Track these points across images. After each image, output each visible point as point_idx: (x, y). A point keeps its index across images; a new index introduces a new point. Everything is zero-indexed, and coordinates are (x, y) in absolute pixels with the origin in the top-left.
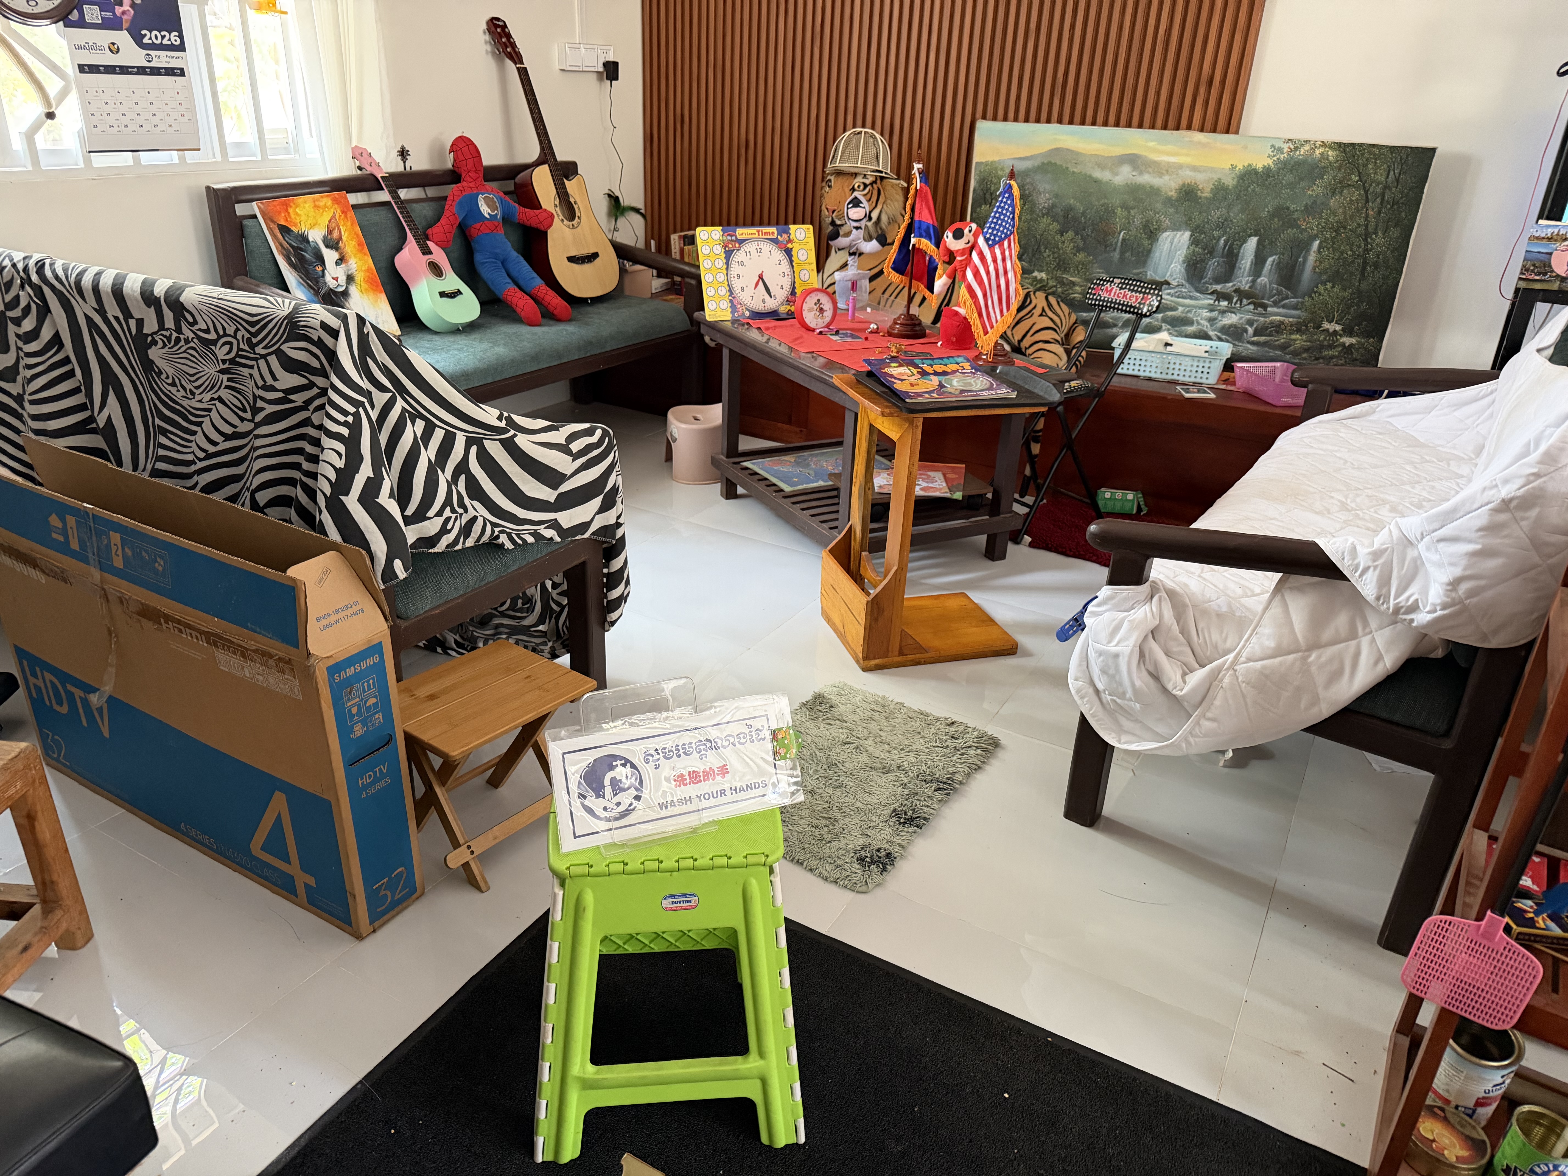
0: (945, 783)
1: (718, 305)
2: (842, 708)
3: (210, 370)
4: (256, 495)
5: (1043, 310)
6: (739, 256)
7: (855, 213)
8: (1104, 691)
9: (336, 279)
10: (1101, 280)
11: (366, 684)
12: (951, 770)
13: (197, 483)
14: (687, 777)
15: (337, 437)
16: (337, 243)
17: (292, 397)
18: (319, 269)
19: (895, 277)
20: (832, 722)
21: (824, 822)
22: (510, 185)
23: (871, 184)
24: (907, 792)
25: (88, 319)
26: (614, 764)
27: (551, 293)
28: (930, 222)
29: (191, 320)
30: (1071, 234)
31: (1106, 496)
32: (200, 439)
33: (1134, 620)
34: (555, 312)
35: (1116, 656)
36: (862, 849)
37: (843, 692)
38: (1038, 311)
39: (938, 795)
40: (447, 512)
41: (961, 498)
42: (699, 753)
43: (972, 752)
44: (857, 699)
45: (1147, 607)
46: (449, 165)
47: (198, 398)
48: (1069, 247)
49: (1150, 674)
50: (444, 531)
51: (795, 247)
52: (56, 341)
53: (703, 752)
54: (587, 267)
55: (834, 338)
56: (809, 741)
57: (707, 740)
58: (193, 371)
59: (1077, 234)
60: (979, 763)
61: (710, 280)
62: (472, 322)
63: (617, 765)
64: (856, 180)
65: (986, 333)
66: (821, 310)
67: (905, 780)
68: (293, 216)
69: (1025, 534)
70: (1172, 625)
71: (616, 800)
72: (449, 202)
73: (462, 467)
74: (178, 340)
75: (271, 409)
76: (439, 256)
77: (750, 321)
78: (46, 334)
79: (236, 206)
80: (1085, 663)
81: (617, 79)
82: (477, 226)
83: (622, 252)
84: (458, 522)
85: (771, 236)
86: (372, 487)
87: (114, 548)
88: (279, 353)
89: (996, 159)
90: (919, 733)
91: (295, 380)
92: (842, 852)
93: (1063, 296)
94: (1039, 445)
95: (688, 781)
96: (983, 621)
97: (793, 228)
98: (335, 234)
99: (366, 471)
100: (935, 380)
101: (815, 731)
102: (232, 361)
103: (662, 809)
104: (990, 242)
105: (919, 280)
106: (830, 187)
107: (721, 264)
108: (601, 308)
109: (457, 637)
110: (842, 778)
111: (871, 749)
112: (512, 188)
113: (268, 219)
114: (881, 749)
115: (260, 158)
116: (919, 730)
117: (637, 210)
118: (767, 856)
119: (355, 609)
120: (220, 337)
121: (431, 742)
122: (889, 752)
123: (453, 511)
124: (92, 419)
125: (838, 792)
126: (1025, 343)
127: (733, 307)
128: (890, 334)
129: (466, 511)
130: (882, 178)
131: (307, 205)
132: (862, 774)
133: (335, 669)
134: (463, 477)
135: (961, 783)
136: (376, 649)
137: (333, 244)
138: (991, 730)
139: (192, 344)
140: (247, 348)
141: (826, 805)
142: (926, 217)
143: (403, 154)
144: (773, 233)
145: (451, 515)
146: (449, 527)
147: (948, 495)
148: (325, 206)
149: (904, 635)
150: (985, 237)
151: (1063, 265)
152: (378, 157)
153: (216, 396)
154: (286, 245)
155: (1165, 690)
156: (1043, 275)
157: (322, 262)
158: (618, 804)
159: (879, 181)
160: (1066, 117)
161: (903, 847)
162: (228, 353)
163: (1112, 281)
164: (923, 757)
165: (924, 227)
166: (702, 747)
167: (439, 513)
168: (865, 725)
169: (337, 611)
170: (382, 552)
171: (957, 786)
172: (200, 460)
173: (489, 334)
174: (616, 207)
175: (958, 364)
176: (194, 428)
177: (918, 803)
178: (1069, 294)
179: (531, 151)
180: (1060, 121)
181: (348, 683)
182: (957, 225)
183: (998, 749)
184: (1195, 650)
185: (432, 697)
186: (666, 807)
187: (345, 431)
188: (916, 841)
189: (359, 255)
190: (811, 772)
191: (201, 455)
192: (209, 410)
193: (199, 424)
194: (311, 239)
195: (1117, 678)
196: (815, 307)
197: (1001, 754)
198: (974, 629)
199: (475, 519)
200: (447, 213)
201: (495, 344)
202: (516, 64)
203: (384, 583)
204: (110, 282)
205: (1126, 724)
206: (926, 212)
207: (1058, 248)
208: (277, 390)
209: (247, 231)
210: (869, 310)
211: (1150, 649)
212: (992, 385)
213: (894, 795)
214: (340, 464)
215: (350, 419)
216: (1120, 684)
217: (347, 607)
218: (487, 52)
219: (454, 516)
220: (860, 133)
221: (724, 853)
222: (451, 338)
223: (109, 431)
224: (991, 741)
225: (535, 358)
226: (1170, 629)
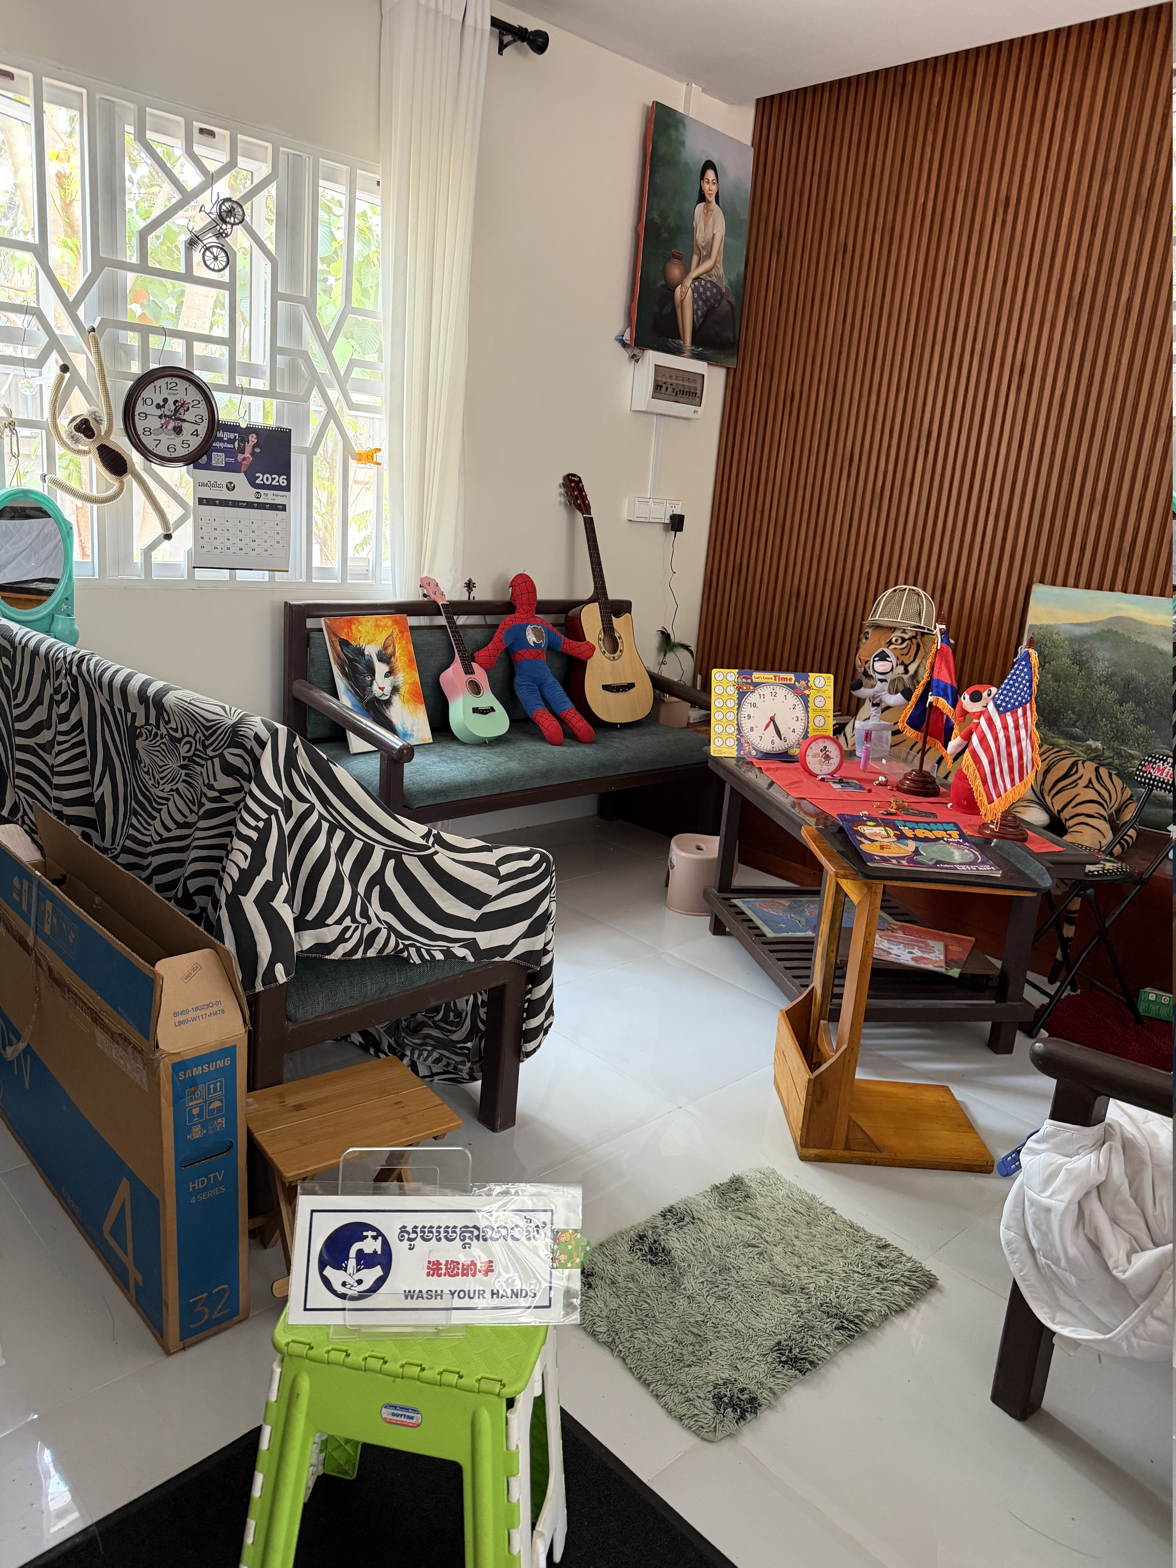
0: (851, 1322)
1: (724, 742)
2: (760, 1200)
3: (173, 764)
4: (188, 882)
5: (1090, 781)
6: (753, 698)
7: (881, 666)
8: (1039, 1250)
9: (382, 689)
10: (1153, 757)
11: (212, 1086)
12: (864, 1306)
13: (150, 863)
14: (443, 1267)
15: (246, 839)
16: (390, 658)
17: (225, 797)
18: (369, 679)
19: (910, 733)
20: (743, 1216)
21: (691, 1339)
22: (561, 618)
23: (910, 639)
24: (801, 1322)
25: (102, 709)
26: (365, 1234)
27: (578, 716)
28: (950, 682)
29: (167, 719)
30: (1131, 705)
31: (1150, 998)
32: (157, 823)
33: (1074, 1168)
34: (579, 734)
35: (1048, 1210)
36: (725, 1384)
37: (767, 1181)
38: (1083, 782)
39: (838, 1336)
40: (347, 921)
41: (957, 976)
42: (462, 1240)
43: (897, 1288)
44: (781, 1193)
45: (1093, 1156)
46: (508, 598)
47: (161, 787)
48: (1128, 719)
49: (1090, 1241)
50: (341, 939)
51: (812, 693)
52: (79, 724)
53: (468, 1241)
54: (621, 696)
55: (837, 786)
56: (709, 1233)
57: (475, 1227)
58: (161, 764)
59: (1137, 705)
60: (903, 1304)
61: (719, 718)
62: (500, 736)
63: (367, 1237)
64: (894, 634)
65: (991, 801)
66: (827, 757)
67: (804, 1307)
68: (354, 632)
69: (1042, 1027)
70: (1122, 1184)
71: (358, 1276)
72: (499, 630)
73: (378, 878)
74: (156, 735)
75: (209, 805)
76: (480, 676)
77: (754, 761)
78: (73, 719)
79: (308, 620)
80: (1020, 1210)
81: (681, 530)
82: (522, 652)
83: (659, 684)
84: (358, 934)
85: (788, 682)
86: (270, 889)
87: (47, 915)
88: (221, 756)
89: (1052, 623)
90: (841, 1251)
91: (229, 783)
92: (699, 1382)
93: (1120, 768)
94: (1073, 928)
95: (443, 1271)
96: (960, 1125)
97: (812, 676)
98: (390, 650)
99: (266, 874)
100: (912, 845)
101: (718, 1223)
102: (190, 759)
103: (406, 1297)
104: (1001, 709)
105: (937, 737)
106: (866, 638)
107: (733, 704)
108: (628, 734)
109: (392, 1042)
110: (731, 1288)
111: (777, 1259)
112: (563, 622)
113: (332, 633)
114: (789, 1261)
115: (340, 581)
116: (842, 1247)
117: (686, 647)
118: (504, 1386)
119: (215, 1008)
120: (184, 737)
121: (272, 1157)
122: (798, 1267)
123: (354, 920)
124: (91, 795)
125: (720, 1305)
126: (1065, 815)
127: (740, 746)
128: (899, 789)
129: (370, 921)
130: (923, 634)
131: (369, 624)
132: (756, 1289)
133: (180, 1066)
134: (377, 888)
135: (872, 1325)
136: (229, 1052)
137: (384, 658)
138: (930, 1265)
139: (164, 740)
140: (201, 749)
141: (700, 1318)
142: (945, 676)
143: (470, 585)
144: (790, 680)
145: (350, 924)
146: (347, 936)
147: (943, 970)
148: (386, 626)
149: (852, 1124)
150: (995, 704)
151: (1120, 735)
152: (444, 587)
153: (174, 788)
154: (342, 656)
155: (1107, 1269)
156: (1099, 744)
157: (372, 672)
158: (360, 1282)
159: (919, 637)
160: (1131, 586)
161: (774, 1394)
162: (188, 752)
163: (1166, 760)
164: (836, 1282)
165: (942, 686)
166: (467, 1235)
167: (339, 922)
168: (780, 1227)
169: (197, 1009)
170: (267, 955)
171: (866, 1329)
172: (156, 843)
173: (511, 749)
174: (667, 642)
175: (945, 831)
176: (155, 814)
177: (811, 1340)
178: (1127, 768)
179: (586, 589)
180: (1125, 590)
181: (193, 1083)
182: (976, 687)
183: (931, 1290)
184: (1149, 1222)
185: (298, 1108)
186: (412, 1298)
187: (254, 835)
188: (796, 1388)
189: (408, 670)
190: (697, 1273)
191: (157, 839)
192: (168, 800)
193: (159, 811)
194: (366, 653)
195: (1050, 1238)
196: (821, 754)
197: (935, 1298)
198: (946, 1133)
199: (378, 930)
200: (495, 639)
201: (511, 759)
202: (583, 514)
203: (263, 985)
204: (121, 679)
205: (1064, 1300)
206: (945, 671)
207: (1116, 718)
208: (215, 790)
209: (312, 641)
210: (884, 761)
211: (1091, 1212)
212: (976, 858)
213: (785, 1323)
214: (245, 865)
215: (261, 824)
216: (1053, 1246)
217: (208, 1005)
218: (560, 503)
219: (354, 926)
220: (905, 590)
221: (457, 1370)
222: (474, 750)
223: (100, 806)
224: (926, 1279)
225: (545, 774)
226: (1118, 1190)
